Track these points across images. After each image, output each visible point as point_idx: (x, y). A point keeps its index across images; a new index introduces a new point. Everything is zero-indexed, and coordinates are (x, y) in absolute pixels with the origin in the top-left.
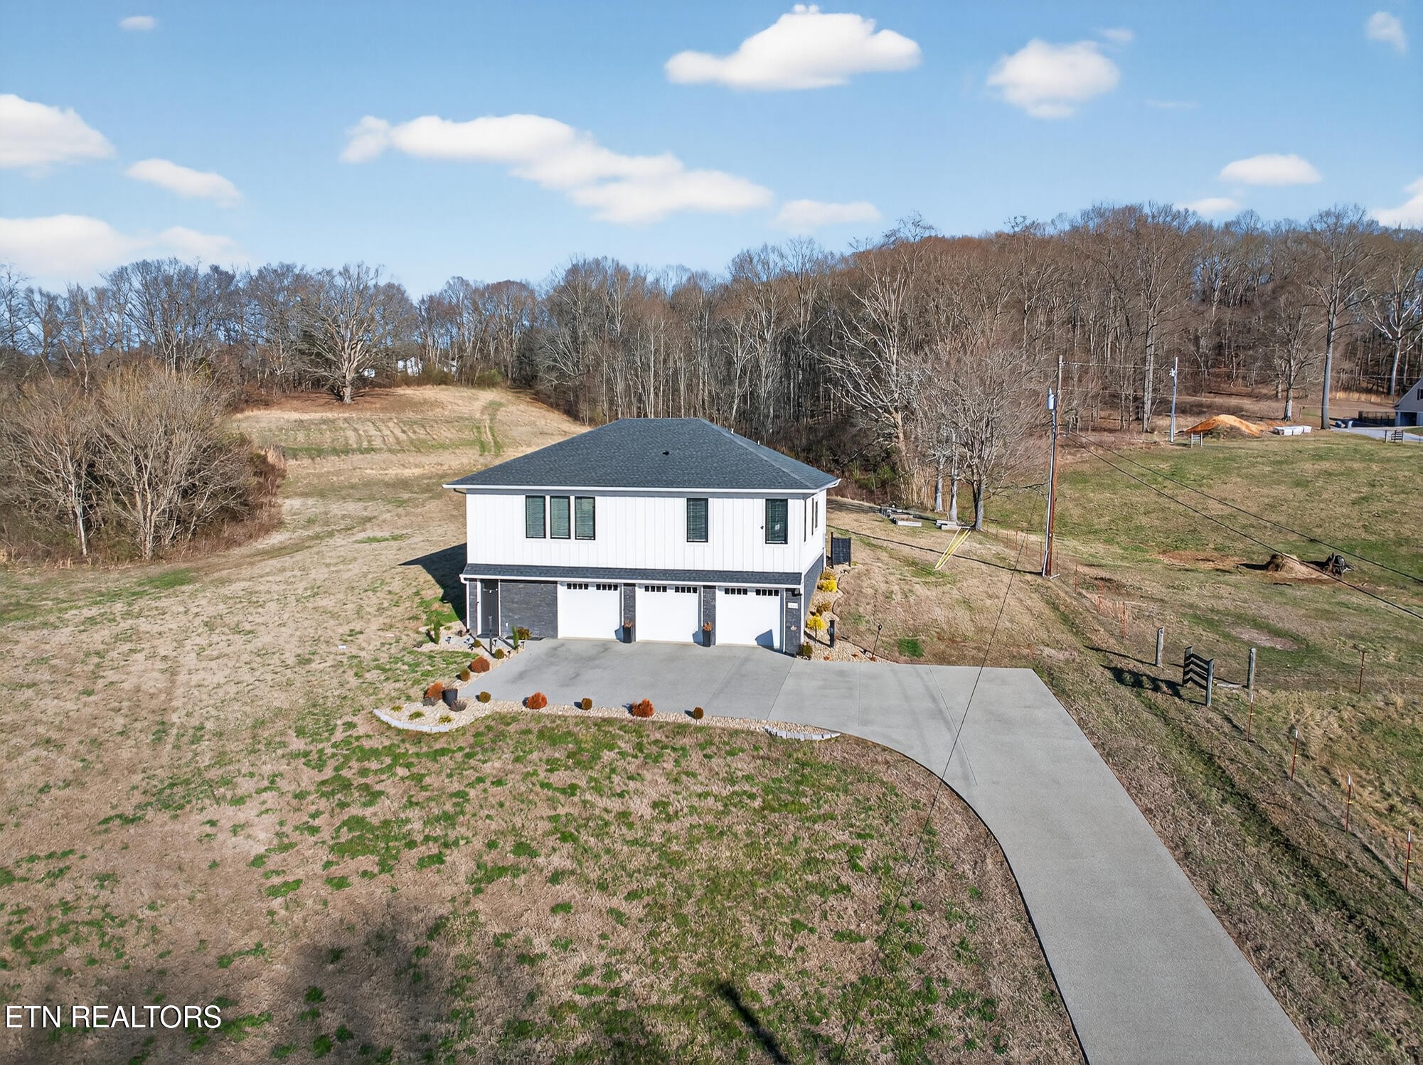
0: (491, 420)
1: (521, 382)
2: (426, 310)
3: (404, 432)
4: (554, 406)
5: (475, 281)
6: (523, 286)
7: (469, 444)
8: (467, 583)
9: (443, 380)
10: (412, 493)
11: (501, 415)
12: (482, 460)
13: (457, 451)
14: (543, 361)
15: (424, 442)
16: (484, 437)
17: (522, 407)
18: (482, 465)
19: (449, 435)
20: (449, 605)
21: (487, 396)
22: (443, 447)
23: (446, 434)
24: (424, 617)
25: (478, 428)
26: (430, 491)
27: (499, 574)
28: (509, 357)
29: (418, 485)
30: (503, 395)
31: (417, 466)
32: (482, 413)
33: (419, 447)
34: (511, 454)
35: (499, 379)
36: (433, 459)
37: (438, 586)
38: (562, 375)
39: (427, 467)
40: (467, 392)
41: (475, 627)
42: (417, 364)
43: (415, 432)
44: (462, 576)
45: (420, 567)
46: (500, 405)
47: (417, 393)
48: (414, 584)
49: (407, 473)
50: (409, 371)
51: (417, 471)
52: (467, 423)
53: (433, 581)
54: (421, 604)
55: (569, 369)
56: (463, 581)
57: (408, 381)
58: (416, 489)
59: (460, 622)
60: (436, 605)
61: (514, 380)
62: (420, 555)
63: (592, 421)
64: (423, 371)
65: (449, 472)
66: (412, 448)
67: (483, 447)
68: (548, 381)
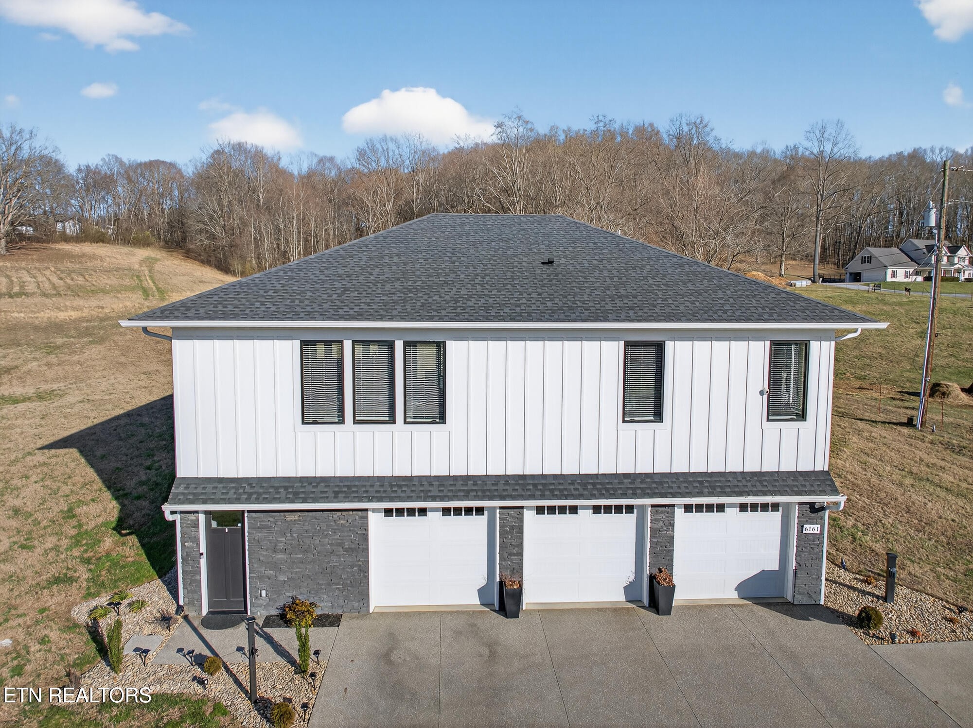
0: (150, 271)
1: (172, 243)
2: (83, 179)
3: (61, 279)
4: (206, 262)
5: (129, 160)
6: (172, 166)
7: (132, 289)
8: (177, 517)
9: (101, 239)
10: (67, 336)
11: (158, 267)
12: (147, 303)
13: (119, 295)
14: (193, 225)
15: (81, 287)
16: (145, 284)
17: (176, 262)
18: (148, 307)
19: (108, 282)
20: (133, 540)
21: (142, 253)
22: (104, 291)
23: (106, 281)
24: (83, 574)
25: (138, 277)
26: (90, 335)
27: (248, 501)
28: (161, 222)
29: (75, 328)
30: (158, 252)
31: (74, 309)
32: (141, 266)
33: (76, 292)
34: (176, 297)
35: (153, 239)
36: (93, 302)
37: (107, 495)
38: (213, 237)
39: (86, 310)
40: (125, 249)
41: (196, 602)
42: (74, 225)
43: (72, 279)
44: (167, 508)
45: (74, 452)
46: (157, 260)
47: (77, 249)
48: (66, 489)
49: (62, 315)
50: (68, 231)
51: (74, 314)
52: (126, 272)
53: (99, 483)
54: (76, 541)
55: (218, 231)
56: (169, 517)
57: (66, 239)
58: (73, 333)
59: (158, 583)
60: (108, 541)
61: (166, 242)
62: (76, 426)
63: (243, 274)
64: (81, 231)
65: (112, 315)
66: (69, 293)
67: (146, 292)
68: (199, 242)
